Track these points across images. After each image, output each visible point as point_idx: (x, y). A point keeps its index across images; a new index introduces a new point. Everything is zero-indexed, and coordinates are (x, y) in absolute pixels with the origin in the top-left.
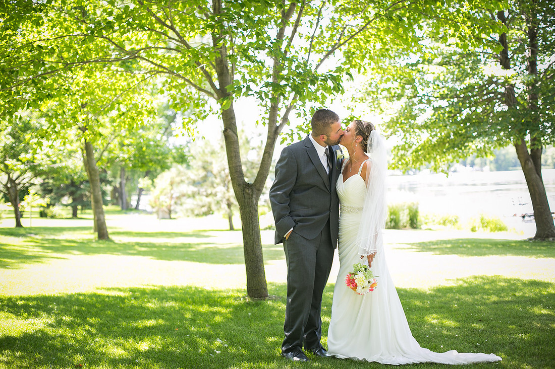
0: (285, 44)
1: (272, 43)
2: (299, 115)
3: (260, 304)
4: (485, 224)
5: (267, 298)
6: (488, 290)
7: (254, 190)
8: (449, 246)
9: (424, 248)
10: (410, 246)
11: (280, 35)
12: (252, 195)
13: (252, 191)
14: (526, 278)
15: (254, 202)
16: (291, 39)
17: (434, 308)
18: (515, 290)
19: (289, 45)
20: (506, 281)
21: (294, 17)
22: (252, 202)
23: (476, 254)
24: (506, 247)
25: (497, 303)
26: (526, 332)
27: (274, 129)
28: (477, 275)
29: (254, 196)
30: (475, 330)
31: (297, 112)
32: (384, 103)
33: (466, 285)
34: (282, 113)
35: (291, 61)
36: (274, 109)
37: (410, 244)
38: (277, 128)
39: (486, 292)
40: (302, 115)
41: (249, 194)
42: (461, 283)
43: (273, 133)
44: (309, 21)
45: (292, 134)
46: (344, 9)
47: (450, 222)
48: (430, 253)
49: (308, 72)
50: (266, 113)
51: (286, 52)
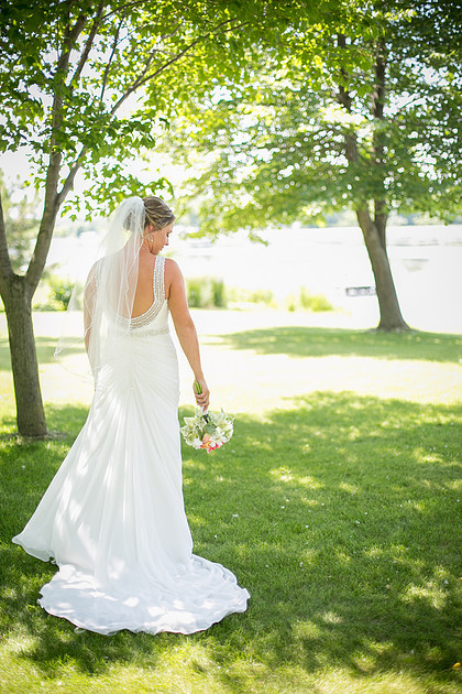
0: (70, 75)
1: (51, 73)
2: (88, 175)
3: (38, 448)
4: (306, 303)
5: (46, 437)
6: (342, 416)
7: (26, 284)
8: (272, 339)
9: (241, 343)
10: (222, 340)
11: (63, 62)
12: (23, 292)
13: (23, 286)
14: (386, 395)
15: (27, 302)
16: (79, 70)
17: (279, 450)
18: (377, 418)
19: (76, 77)
20: (362, 400)
21: (82, 37)
22: (23, 302)
23: (310, 354)
24: (344, 342)
25: (361, 441)
26: (417, 498)
27: (53, 198)
28: (321, 391)
29: (26, 293)
30: (345, 495)
31: (85, 171)
32: (193, 155)
33: (310, 408)
34: (64, 173)
35: (81, 101)
36: (53, 169)
37: (221, 336)
38: (59, 196)
39: (340, 421)
40: (92, 175)
41: (18, 290)
42: (303, 404)
43: (52, 204)
44: (101, 43)
45: (77, 202)
46: (149, 27)
47: (263, 299)
48: (251, 352)
49: (103, 119)
50: (40, 172)
51: (71, 88)
